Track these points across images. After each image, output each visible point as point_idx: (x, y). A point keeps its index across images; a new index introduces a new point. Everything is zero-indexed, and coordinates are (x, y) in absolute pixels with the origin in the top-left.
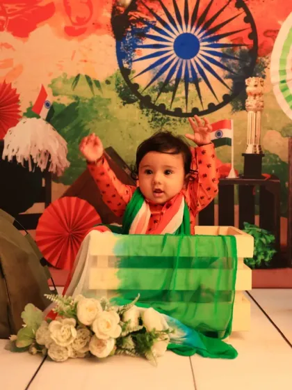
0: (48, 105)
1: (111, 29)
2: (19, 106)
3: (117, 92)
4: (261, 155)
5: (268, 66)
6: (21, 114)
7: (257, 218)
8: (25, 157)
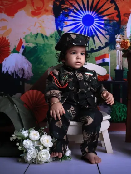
0: (23, 47)
1: (53, 12)
2: (9, 48)
3: (56, 41)
4: (123, 70)
5: (126, 30)
6: (10, 51)
7: (121, 99)
8: (12, 71)
